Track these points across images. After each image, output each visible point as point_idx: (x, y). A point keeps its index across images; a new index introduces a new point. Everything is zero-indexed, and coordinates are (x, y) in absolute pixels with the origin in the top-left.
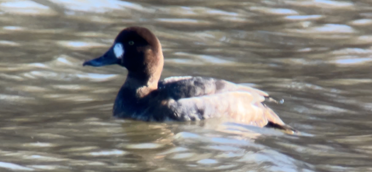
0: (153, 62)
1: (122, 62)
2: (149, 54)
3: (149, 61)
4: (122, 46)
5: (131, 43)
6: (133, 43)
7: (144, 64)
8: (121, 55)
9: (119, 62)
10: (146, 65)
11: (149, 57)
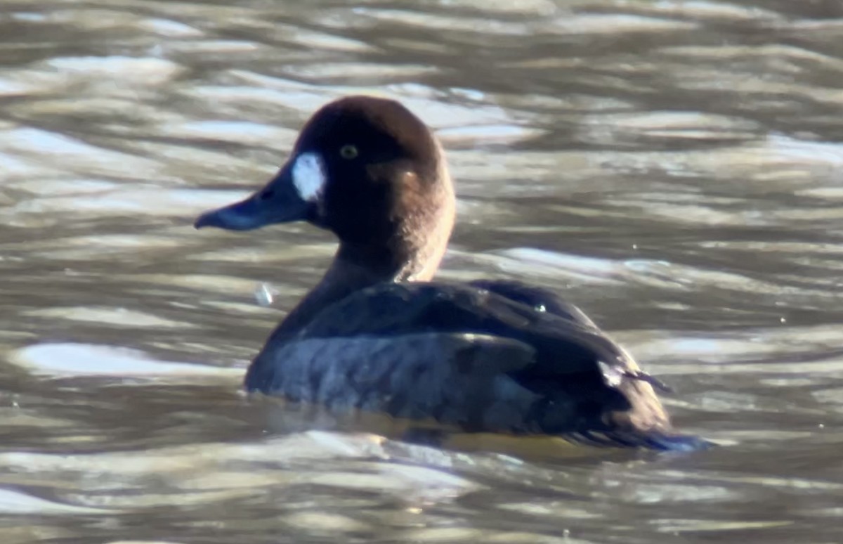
0: (420, 212)
1: (321, 212)
2: (407, 187)
3: (405, 211)
4: (318, 162)
5: (349, 152)
6: (354, 150)
7: (392, 219)
8: (317, 192)
9: (309, 212)
10: (398, 221)
11: (407, 197)
